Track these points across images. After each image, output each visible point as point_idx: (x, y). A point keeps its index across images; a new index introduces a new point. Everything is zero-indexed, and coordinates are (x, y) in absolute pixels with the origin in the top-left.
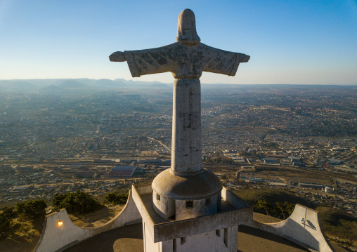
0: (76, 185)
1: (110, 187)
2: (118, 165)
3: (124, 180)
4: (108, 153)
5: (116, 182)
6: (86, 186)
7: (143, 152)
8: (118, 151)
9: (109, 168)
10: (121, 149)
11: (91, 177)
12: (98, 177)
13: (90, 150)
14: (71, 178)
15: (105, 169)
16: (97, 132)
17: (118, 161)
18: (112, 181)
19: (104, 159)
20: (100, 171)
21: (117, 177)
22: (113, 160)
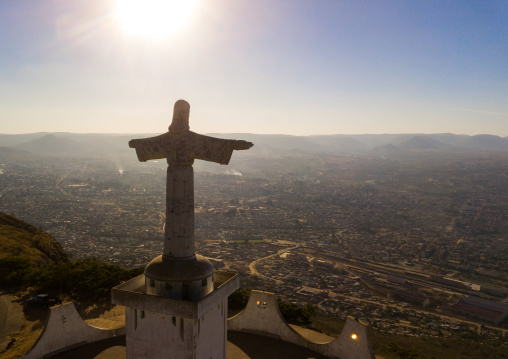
0: (389, 310)
1: (448, 329)
2: (474, 294)
3: (479, 326)
4: (460, 270)
5: (461, 325)
6: (405, 316)
8: (480, 270)
9: (454, 296)
10: (488, 268)
11: (417, 304)
12: (431, 307)
13: (427, 257)
14: (386, 296)
15: (447, 295)
16: (449, 228)
17: (476, 287)
18: (454, 320)
19: (449, 277)
20: (437, 297)
21: (468, 317)
22: (466, 284)
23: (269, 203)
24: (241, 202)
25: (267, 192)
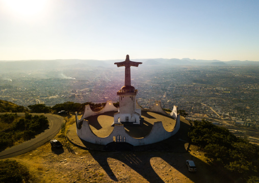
7: (196, 114)
16: (164, 96)
23: (91, 91)
24: (77, 91)
25: (89, 86)
